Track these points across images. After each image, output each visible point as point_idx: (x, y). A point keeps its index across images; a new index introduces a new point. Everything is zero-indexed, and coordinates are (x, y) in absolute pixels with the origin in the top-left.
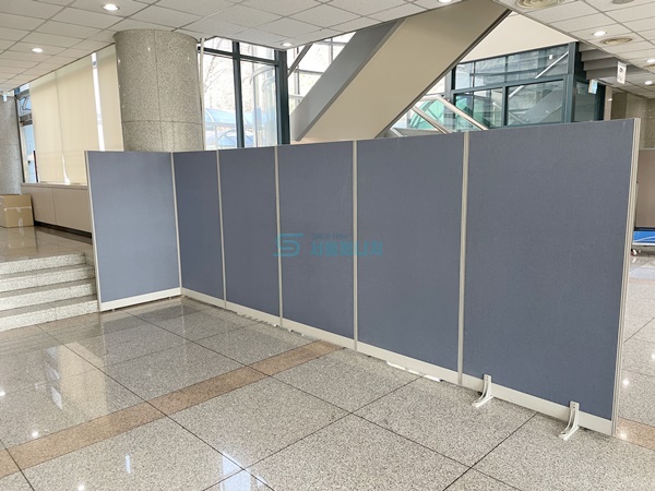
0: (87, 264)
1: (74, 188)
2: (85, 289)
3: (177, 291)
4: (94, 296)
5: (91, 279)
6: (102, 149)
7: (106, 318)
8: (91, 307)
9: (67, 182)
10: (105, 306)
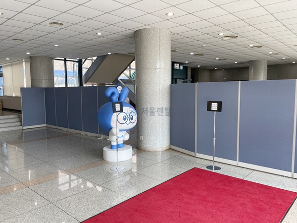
0: (20, 118)
1: (16, 97)
2: (19, 124)
3: (45, 125)
4: (22, 125)
5: (21, 121)
6: (25, 87)
7: (24, 131)
8: (21, 127)
9: (14, 96)
10: (24, 128)
